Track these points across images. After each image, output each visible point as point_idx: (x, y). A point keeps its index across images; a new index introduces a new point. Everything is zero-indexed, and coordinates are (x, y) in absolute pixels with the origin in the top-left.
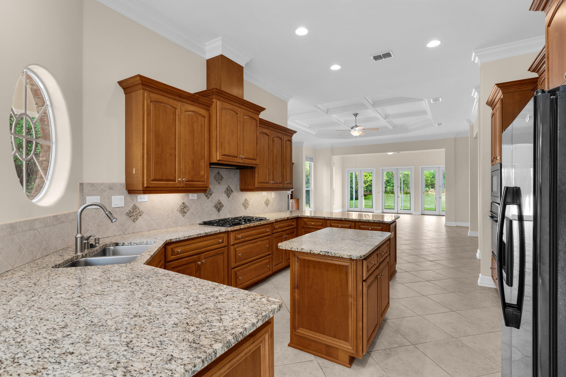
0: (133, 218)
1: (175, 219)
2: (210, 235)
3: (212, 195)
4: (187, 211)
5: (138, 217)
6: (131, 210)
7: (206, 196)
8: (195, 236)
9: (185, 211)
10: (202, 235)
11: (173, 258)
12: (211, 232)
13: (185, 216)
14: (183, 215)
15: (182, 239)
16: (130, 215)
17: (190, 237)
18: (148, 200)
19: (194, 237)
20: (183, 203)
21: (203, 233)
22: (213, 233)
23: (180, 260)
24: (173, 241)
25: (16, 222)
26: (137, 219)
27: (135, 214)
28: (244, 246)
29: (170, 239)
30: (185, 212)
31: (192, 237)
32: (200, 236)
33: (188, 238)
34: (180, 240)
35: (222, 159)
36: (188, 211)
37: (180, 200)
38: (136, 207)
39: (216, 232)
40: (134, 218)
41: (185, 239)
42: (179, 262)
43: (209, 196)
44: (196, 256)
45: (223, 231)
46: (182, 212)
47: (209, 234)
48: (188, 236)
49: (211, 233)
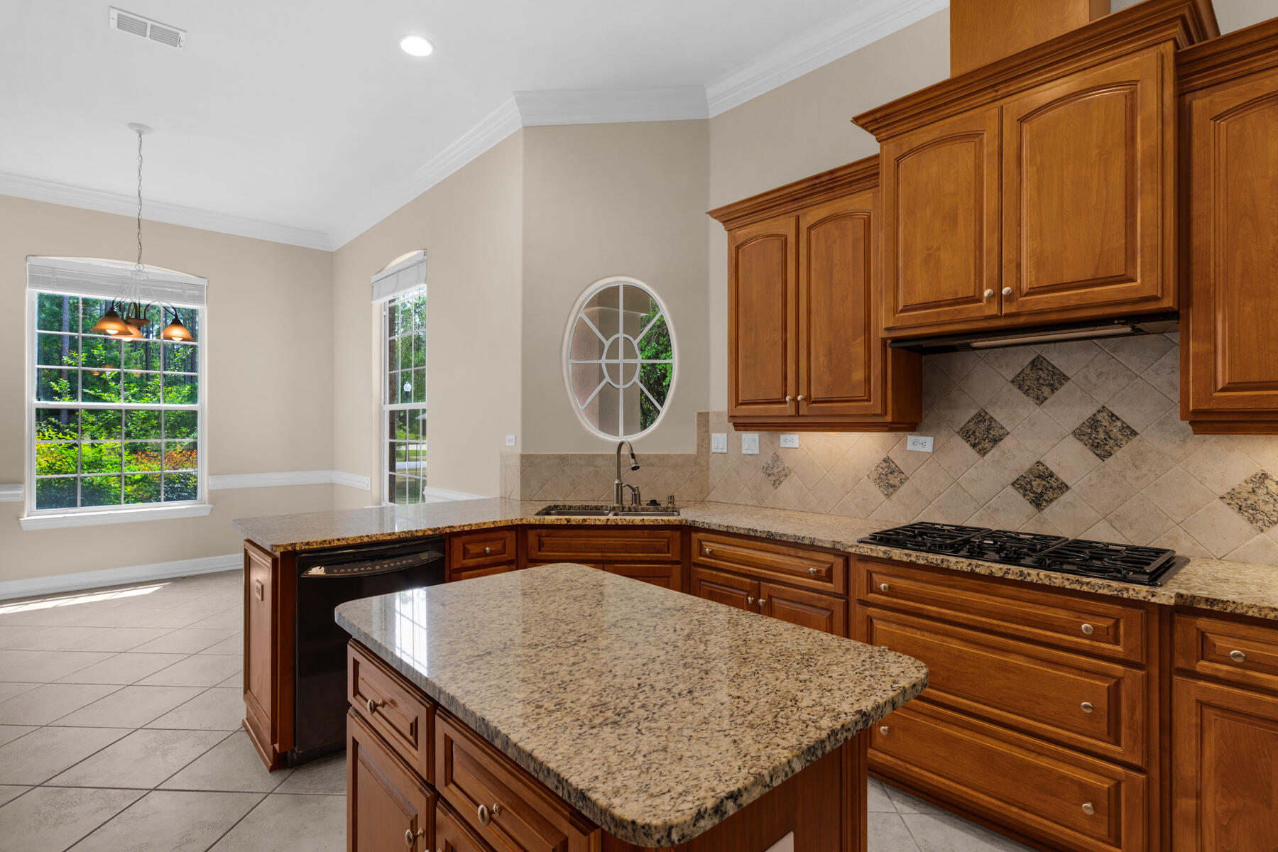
0: (772, 478)
1: (863, 499)
2: (780, 540)
3: (1001, 444)
4: (898, 484)
5: (782, 479)
6: (770, 462)
7: (974, 446)
8: (742, 532)
9: (892, 482)
10: (758, 534)
11: (701, 560)
12: (784, 535)
13: (894, 497)
14: (886, 492)
15: (713, 527)
16: (768, 472)
17: (730, 530)
18: (800, 445)
19: (739, 532)
20: (885, 461)
21: (762, 530)
22: (791, 540)
23: (714, 572)
24: (697, 525)
25: (568, 455)
26: (781, 482)
27: (776, 471)
28: (919, 633)
29: (694, 519)
30: (893, 486)
31: (735, 530)
32: (754, 534)
33: (725, 530)
34: (711, 528)
35: (899, 324)
36: (902, 483)
37: (877, 452)
38: (778, 457)
39: (799, 541)
40: (774, 479)
41: (720, 529)
42: (712, 574)
43: (987, 445)
44: (748, 580)
45: (824, 545)
46: (882, 484)
47: (778, 538)
48: (726, 525)
49: (784, 539)
